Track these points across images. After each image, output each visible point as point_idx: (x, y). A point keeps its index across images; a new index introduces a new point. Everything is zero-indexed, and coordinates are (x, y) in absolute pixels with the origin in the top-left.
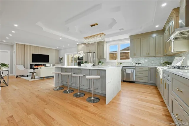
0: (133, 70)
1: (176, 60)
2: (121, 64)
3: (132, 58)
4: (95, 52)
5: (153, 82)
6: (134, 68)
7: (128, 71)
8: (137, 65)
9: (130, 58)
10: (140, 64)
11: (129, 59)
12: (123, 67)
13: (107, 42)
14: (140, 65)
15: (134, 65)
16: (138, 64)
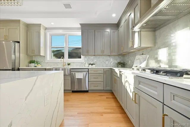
0: (85, 73)
1: (139, 59)
2: (69, 64)
3: (84, 56)
4: (19, 42)
5: (108, 88)
6: (87, 70)
7: (79, 76)
8: (90, 66)
9: (82, 56)
10: (94, 64)
11: (80, 58)
12: (72, 70)
13: (46, 29)
14: (94, 66)
15: (87, 66)
16: (92, 64)
